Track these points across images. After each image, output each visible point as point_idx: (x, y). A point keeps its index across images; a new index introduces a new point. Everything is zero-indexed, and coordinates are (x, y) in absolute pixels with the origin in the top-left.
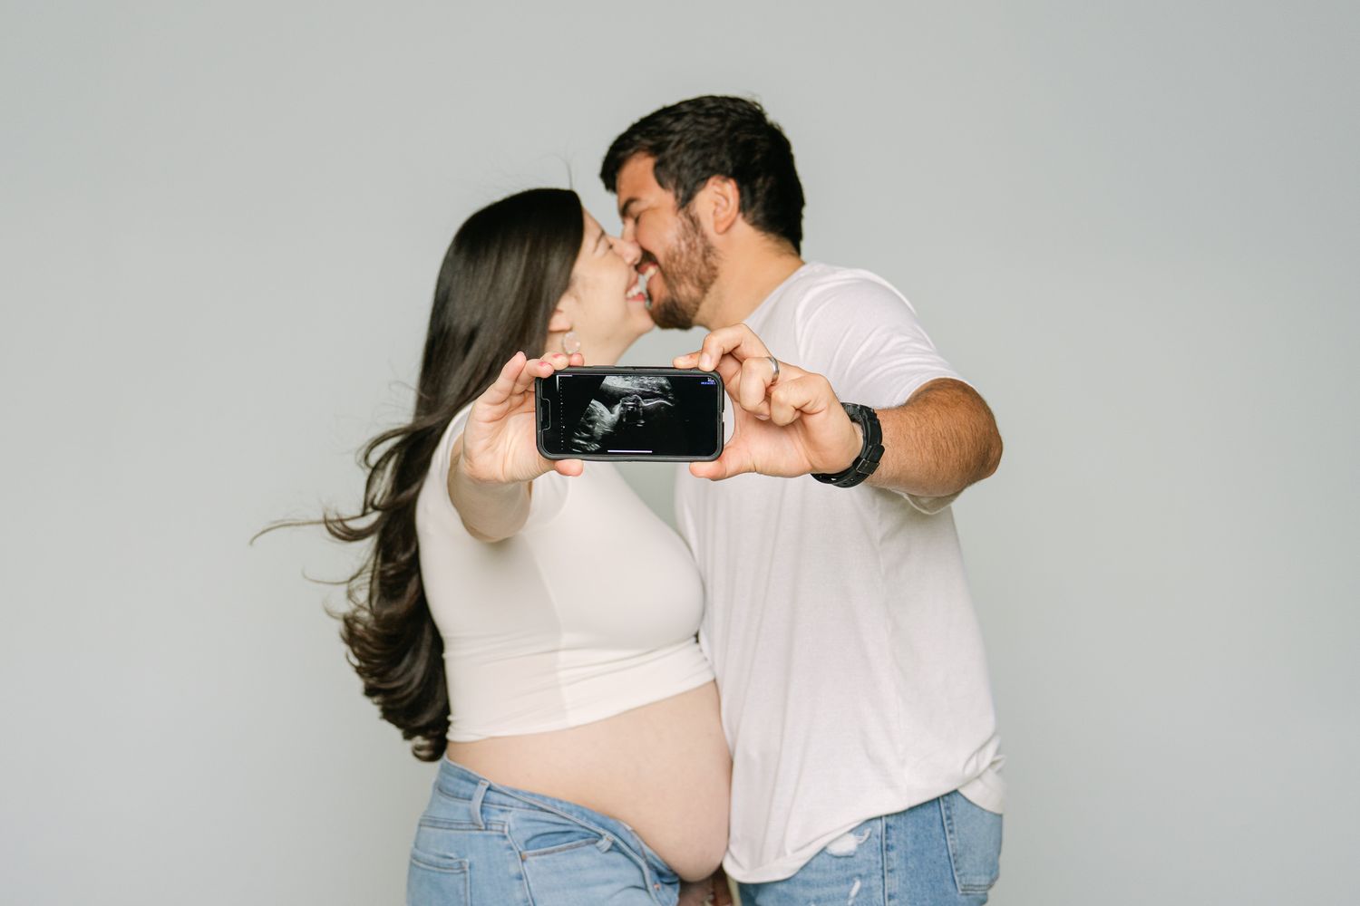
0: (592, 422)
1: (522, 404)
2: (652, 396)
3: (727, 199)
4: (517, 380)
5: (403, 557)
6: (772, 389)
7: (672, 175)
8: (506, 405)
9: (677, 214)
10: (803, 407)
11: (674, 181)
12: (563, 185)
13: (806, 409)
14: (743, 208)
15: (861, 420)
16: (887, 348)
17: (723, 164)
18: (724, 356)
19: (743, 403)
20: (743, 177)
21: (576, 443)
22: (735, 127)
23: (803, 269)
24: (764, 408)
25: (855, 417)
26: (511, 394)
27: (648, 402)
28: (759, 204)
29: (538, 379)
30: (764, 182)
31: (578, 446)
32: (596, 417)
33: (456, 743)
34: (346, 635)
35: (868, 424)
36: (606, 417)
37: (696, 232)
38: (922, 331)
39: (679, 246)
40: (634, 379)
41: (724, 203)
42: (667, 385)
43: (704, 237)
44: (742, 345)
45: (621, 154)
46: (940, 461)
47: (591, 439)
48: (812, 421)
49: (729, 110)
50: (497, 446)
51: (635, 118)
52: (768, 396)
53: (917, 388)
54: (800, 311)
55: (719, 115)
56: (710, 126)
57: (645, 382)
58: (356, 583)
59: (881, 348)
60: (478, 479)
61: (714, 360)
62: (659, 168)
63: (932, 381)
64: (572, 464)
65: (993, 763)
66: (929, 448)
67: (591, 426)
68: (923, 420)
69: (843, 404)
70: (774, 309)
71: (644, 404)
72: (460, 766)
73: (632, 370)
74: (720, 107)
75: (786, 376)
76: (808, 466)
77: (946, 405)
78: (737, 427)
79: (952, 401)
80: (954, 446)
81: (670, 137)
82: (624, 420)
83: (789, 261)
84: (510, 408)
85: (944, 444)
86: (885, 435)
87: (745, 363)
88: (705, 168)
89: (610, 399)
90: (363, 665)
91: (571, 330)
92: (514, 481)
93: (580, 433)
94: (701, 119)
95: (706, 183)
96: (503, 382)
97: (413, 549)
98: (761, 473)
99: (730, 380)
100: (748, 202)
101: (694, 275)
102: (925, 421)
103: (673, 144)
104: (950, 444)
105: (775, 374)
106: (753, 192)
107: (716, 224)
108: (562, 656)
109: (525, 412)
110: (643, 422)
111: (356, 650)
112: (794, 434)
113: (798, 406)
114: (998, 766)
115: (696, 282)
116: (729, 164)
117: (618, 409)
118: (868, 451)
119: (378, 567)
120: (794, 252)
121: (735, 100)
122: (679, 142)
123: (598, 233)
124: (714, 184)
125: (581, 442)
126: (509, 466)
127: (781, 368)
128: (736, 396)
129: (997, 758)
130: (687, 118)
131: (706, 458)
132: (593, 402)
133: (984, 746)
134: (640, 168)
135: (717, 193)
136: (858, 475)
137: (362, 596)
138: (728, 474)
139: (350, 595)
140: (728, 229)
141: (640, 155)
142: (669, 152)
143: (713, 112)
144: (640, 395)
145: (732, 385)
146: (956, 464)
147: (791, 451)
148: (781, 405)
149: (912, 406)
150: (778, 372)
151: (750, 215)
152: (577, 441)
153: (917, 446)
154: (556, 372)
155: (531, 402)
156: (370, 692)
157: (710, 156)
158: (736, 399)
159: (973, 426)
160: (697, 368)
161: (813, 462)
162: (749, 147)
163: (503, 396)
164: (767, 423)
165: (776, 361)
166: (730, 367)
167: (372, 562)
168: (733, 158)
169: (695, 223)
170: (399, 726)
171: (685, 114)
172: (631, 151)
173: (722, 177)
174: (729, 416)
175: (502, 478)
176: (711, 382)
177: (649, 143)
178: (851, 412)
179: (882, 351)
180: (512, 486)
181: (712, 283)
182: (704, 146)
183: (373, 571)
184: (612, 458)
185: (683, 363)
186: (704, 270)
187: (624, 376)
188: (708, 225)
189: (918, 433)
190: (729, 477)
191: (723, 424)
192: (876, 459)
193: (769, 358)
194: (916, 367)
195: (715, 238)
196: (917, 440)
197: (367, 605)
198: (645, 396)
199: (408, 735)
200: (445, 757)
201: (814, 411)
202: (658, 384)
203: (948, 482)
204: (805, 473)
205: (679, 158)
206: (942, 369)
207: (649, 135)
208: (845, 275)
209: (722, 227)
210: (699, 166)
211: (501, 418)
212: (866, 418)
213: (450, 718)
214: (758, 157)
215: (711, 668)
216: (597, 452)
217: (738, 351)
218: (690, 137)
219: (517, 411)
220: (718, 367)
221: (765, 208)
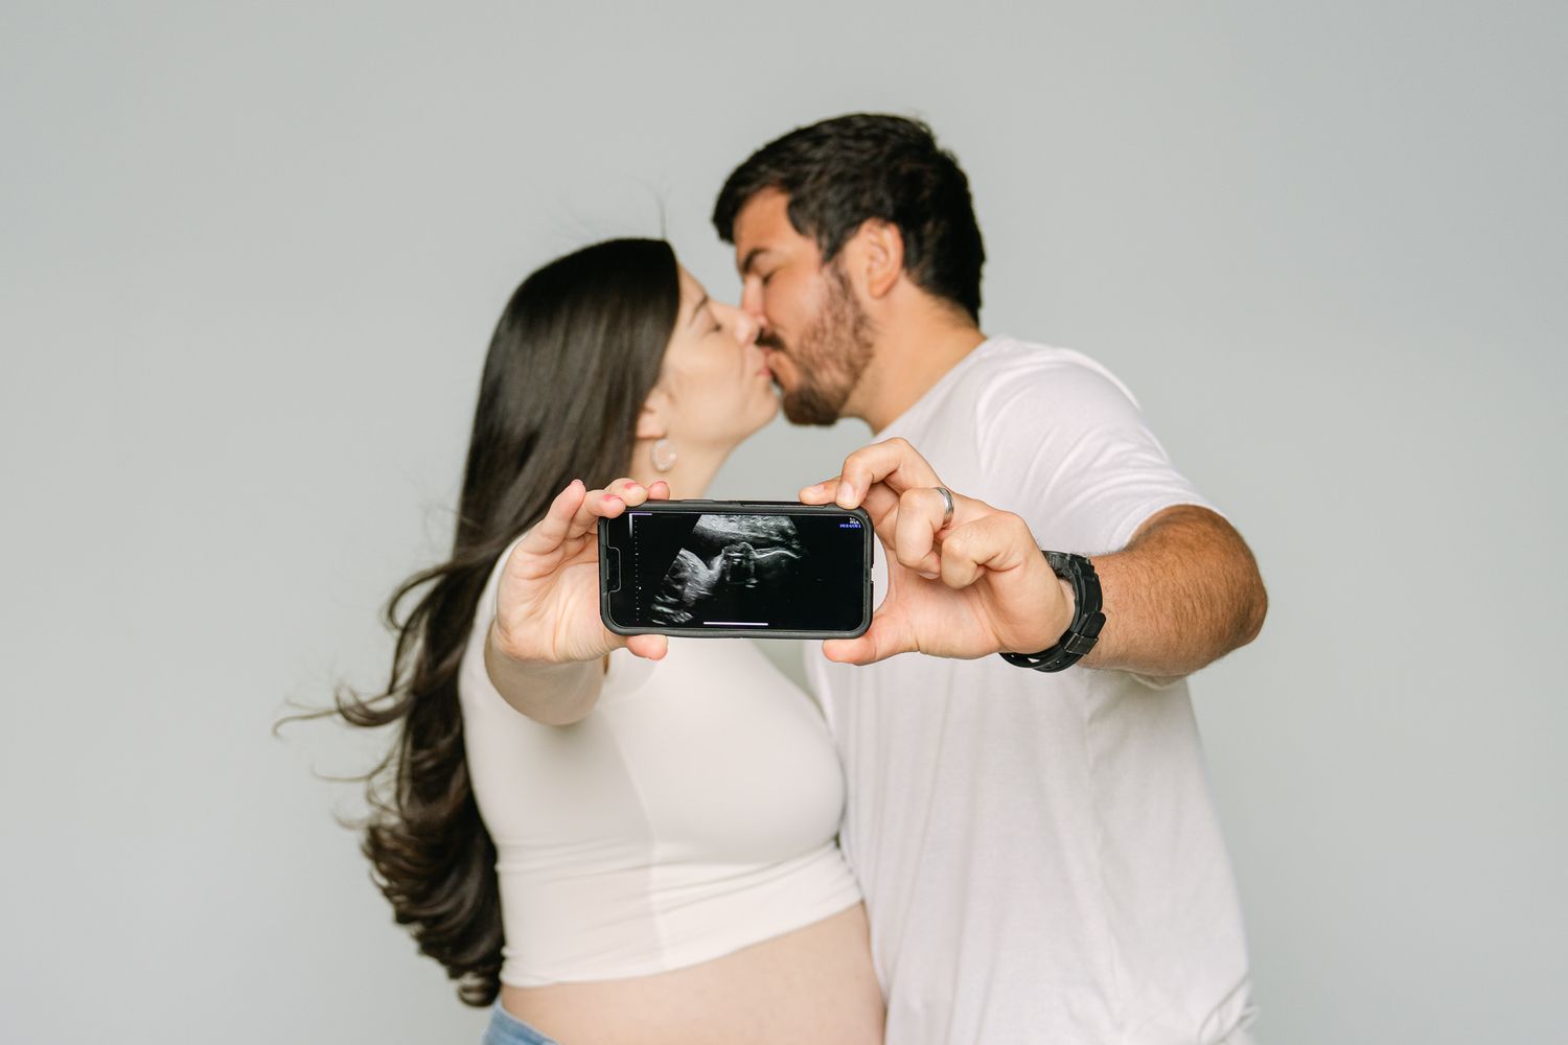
0: (682, 581)
1: (581, 551)
2: (769, 544)
3: (885, 251)
4: (572, 520)
5: (444, 743)
6: (944, 534)
7: (812, 218)
8: (558, 556)
9: (820, 271)
10: (990, 560)
11: (816, 225)
12: (654, 234)
13: (994, 564)
14: (907, 263)
15: (1072, 576)
16: (1102, 461)
17: (880, 203)
18: (873, 486)
19: (900, 552)
20: (907, 220)
21: (658, 612)
22: (895, 154)
23: (985, 346)
24: (931, 562)
25: (1063, 572)
26: (566, 539)
27: (762, 553)
28: (927, 259)
29: (603, 519)
30: (936, 226)
31: (660, 616)
32: (686, 574)
33: (513, 988)
34: (369, 849)
35: (1083, 582)
36: (700, 573)
37: (846, 297)
38: (1150, 435)
39: (822, 321)
40: (741, 519)
41: (882, 257)
42: (791, 528)
43: (856, 304)
44: (900, 470)
45: (742, 190)
46: (1184, 630)
47: (680, 606)
48: (1002, 581)
49: (886, 130)
50: (545, 612)
51: (759, 142)
52: (937, 544)
53: (1146, 518)
54: (982, 406)
55: (873, 137)
56: (862, 152)
57: (759, 524)
58: (379, 780)
59: (1095, 459)
60: (518, 657)
61: (858, 492)
62: (795, 210)
63: (1166, 509)
64: (651, 641)
65: (1242, 1019)
66: (1169, 612)
67: (679, 587)
68: (1159, 572)
69: (1045, 554)
70: (947, 400)
71: (759, 555)
72: (517, 1019)
73: (739, 506)
74: (875, 126)
75: (965, 515)
76: (994, 642)
77: (1191, 547)
78: (893, 584)
79: (1199, 541)
80: (1202, 608)
81: (807, 168)
82: (728, 579)
83: (965, 335)
84: (563, 557)
85: (1189, 606)
86: (1107, 597)
87: (904, 496)
88: (856, 208)
89: (708, 547)
90: (394, 884)
91: (663, 437)
92: (568, 660)
93: (663, 597)
94: (850, 143)
95: (858, 229)
96: (552, 523)
97: (456, 730)
98: (926, 652)
99: (882, 520)
100: (913, 255)
101: (842, 358)
102: (1161, 574)
103: (811, 178)
104: (1197, 605)
105: (947, 513)
106: (920, 240)
107: (871, 285)
108: (656, 874)
109: (587, 562)
110: (754, 581)
111: (384, 866)
112: (976, 599)
113: (980, 561)
114: (1249, 1022)
115: (845, 366)
116: (889, 202)
117: (718, 562)
118: (1082, 622)
119: (407, 756)
120: (972, 322)
121: (894, 120)
122: (820, 174)
123: (698, 298)
124: (869, 231)
125: (666, 610)
126: (561, 639)
127: (957, 504)
128: (891, 542)
129: (1248, 1011)
130: (831, 142)
131: (847, 634)
132: (682, 552)
133: (1230, 995)
134: (767, 210)
135: (872, 244)
136: (1068, 655)
137: (386, 796)
138: (879, 655)
139: (370, 797)
140: (887, 292)
141: (769, 192)
142: (806, 188)
143: (865, 133)
144: (751, 543)
145: (886, 524)
146: (1205, 632)
147: (971, 623)
148: (956, 560)
149: (1143, 550)
150: (951, 509)
151: (915, 272)
152: (659, 608)
153: (1151, 610)
154: (629, 509)
155: (593, 551)
156: (402, 918)
157: (863, 192)
158: (890, 545)
159: (1229, 576)
160: (834, 504)
161: (1004, 641)
162: (914, 179)
163: (552, 543)
164: (935, 583)
165: (949, 494)
166: (883, 499)
167: (398, 752)
168: (894, 196)
169: (845, 283)
170: (443, 961)
171: (828, 137)
172: (755, 186)
173: (880, 221)
174: (880, 573)
175: (552, 656)
176: (854, 523)
177: (780, 175)
178: (1058, 565)
179: (1097, 464)
180: (565, 666)
181: (865, 365)
182: (855, 178)
183: (401, 764)
184: (711, 633)
185: (814, 496)
186: (855, 349)
187: (728, 516)
188: (861, 288)
189: (1153, 590)
190: (881, 659)
191: (872, 585)
192: (1094, 632)
193: (938, 489)
194: (1143, 488)
195: (870, 305)
196: (1151, 601)
197: (394, 807)
198: (758, 544)
199: (456, 972)
200: (498, 1005)
201: (1004, 567)
202: (776, 527)
203: (1193, 657)
204: (991, 653)
205: (821, 195)
206: (1181, 491)
207: (779, 165)
208: (1043, 357)
209: (879, 290)
210: (848, 206)
211: (550, 574)
212: (1078, 572)
213: (506, 951)
214: (927, 193)
215: (858, 883)
216: (688, 625)
217: (894, 478)
218: (835, 168)
219: (574, 561)
220: (865, 501)
221: (936, 263)
